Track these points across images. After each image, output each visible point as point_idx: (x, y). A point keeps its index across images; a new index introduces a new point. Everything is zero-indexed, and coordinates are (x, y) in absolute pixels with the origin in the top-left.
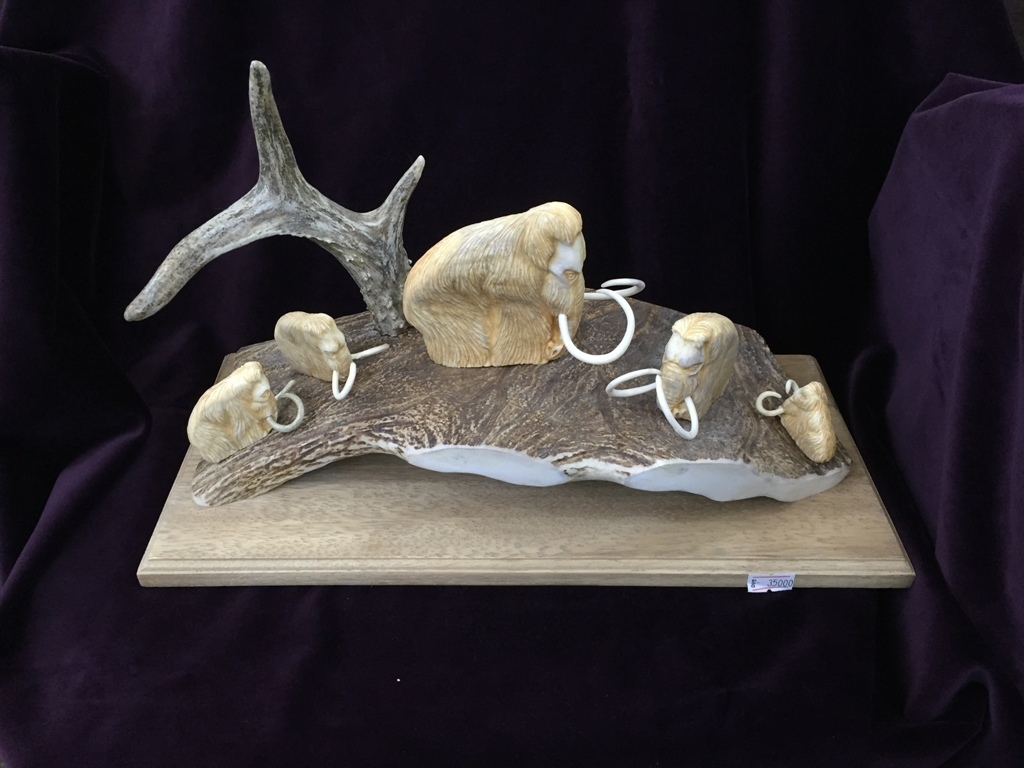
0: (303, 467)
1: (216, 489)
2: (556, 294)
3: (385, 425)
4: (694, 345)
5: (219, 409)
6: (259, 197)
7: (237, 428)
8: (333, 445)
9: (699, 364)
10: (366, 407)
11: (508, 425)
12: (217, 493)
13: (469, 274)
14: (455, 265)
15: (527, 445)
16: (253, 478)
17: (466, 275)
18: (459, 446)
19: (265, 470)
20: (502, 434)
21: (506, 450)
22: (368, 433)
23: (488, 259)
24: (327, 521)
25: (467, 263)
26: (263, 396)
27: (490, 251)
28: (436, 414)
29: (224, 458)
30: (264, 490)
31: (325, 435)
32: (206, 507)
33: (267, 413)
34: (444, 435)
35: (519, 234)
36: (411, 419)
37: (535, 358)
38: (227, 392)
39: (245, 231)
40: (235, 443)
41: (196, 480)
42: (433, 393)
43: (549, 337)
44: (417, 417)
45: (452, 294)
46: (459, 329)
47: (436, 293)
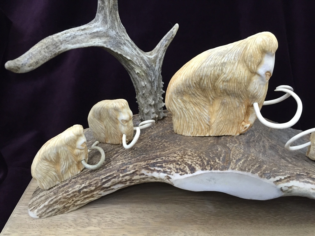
0: (102, 192)
1: (45, 206)
2: (257, 88)
3: (157, 163)
5: (54, 151)
6: (96, 24)
7: (64, 165)
8: (123, 177)
10: (143, 154)
12: (45, 209)
13: (211, 74)
14: (204, 68)
16: (69, 199)
17: (209, 74)
18: (213, 171)
19: (78, 194)
20: (239, 164)
21: (245, 173)
22: (147, 168)
23: (224, 64)
24: (116, 227)
25: (211, 66)
26: (82, 145)
27: (225, 60)
28: (190, 156)
29: (52, 186)
30: (75, 208)
31: (118, 171)
32: (38, 219)
33: (83, 157)
34: (200, 165)
35: (243, 49)
36: (174, 159)
37: (234, 132)
38: (61, 141)
39: (86, 40)
40: (60, 176)
41: (32, 201)
42: (182, 147)
43: (243, 119)
44: (178, 158)
45: (197, 89)
46: (196, 112)
47: (189, 86)
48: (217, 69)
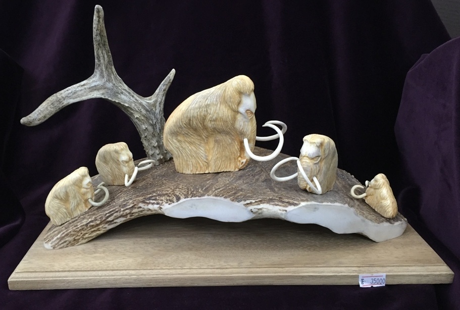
0: (106, 226)
1: (58, 239)
2: (242, 125)
3: (152, 197)
4: (315, 145)
5: (64, 190)
6: (94, 79)
7: (72, 203)
8: (124, 211)
9: (319, 156)
11: (219, 189)
12: (58, 241)
13: (197, 115)
14: (191, 110)
15: (230, 196)
16: (78, 232)
17: (196, 115)
18: (193, 198)
19: (85, 227)
20: (216, 191)
21: (219, 198)
22: (143, 202)
23: (207, 106)
24: (118, 254)
25: (197, 108)
26: (87, 185)
27: (208, 102)
29: (63, 222)
30: (84, 241)
31: (120, 206)
32: (51, 250)
33: (89, 196)
35: (223, 92)
36: (167, 192)
37: (232, 168)
38: (69, 181)
39: (85, 94)
40: (70, 213)
41: (46, 235)
42: (179, 182)
43: (239, 155)
44: (170, 191)
45: (189, 129)
46: (192, 150)
47: (181, 127)
48: (202, 110)
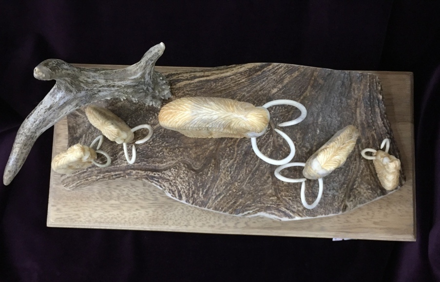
3: (155, 177)
11: (220, 195)
12: (75, 187)
15: (230, 208)
18: (194, 205)
20: (216, 202)
28: (181, 178)
31: (124, 172)
32: (71, 191)
34: (186, 196)
36: (168, 178)
39: (56, 115)
42: (179, 159)
44: (172, 178)
